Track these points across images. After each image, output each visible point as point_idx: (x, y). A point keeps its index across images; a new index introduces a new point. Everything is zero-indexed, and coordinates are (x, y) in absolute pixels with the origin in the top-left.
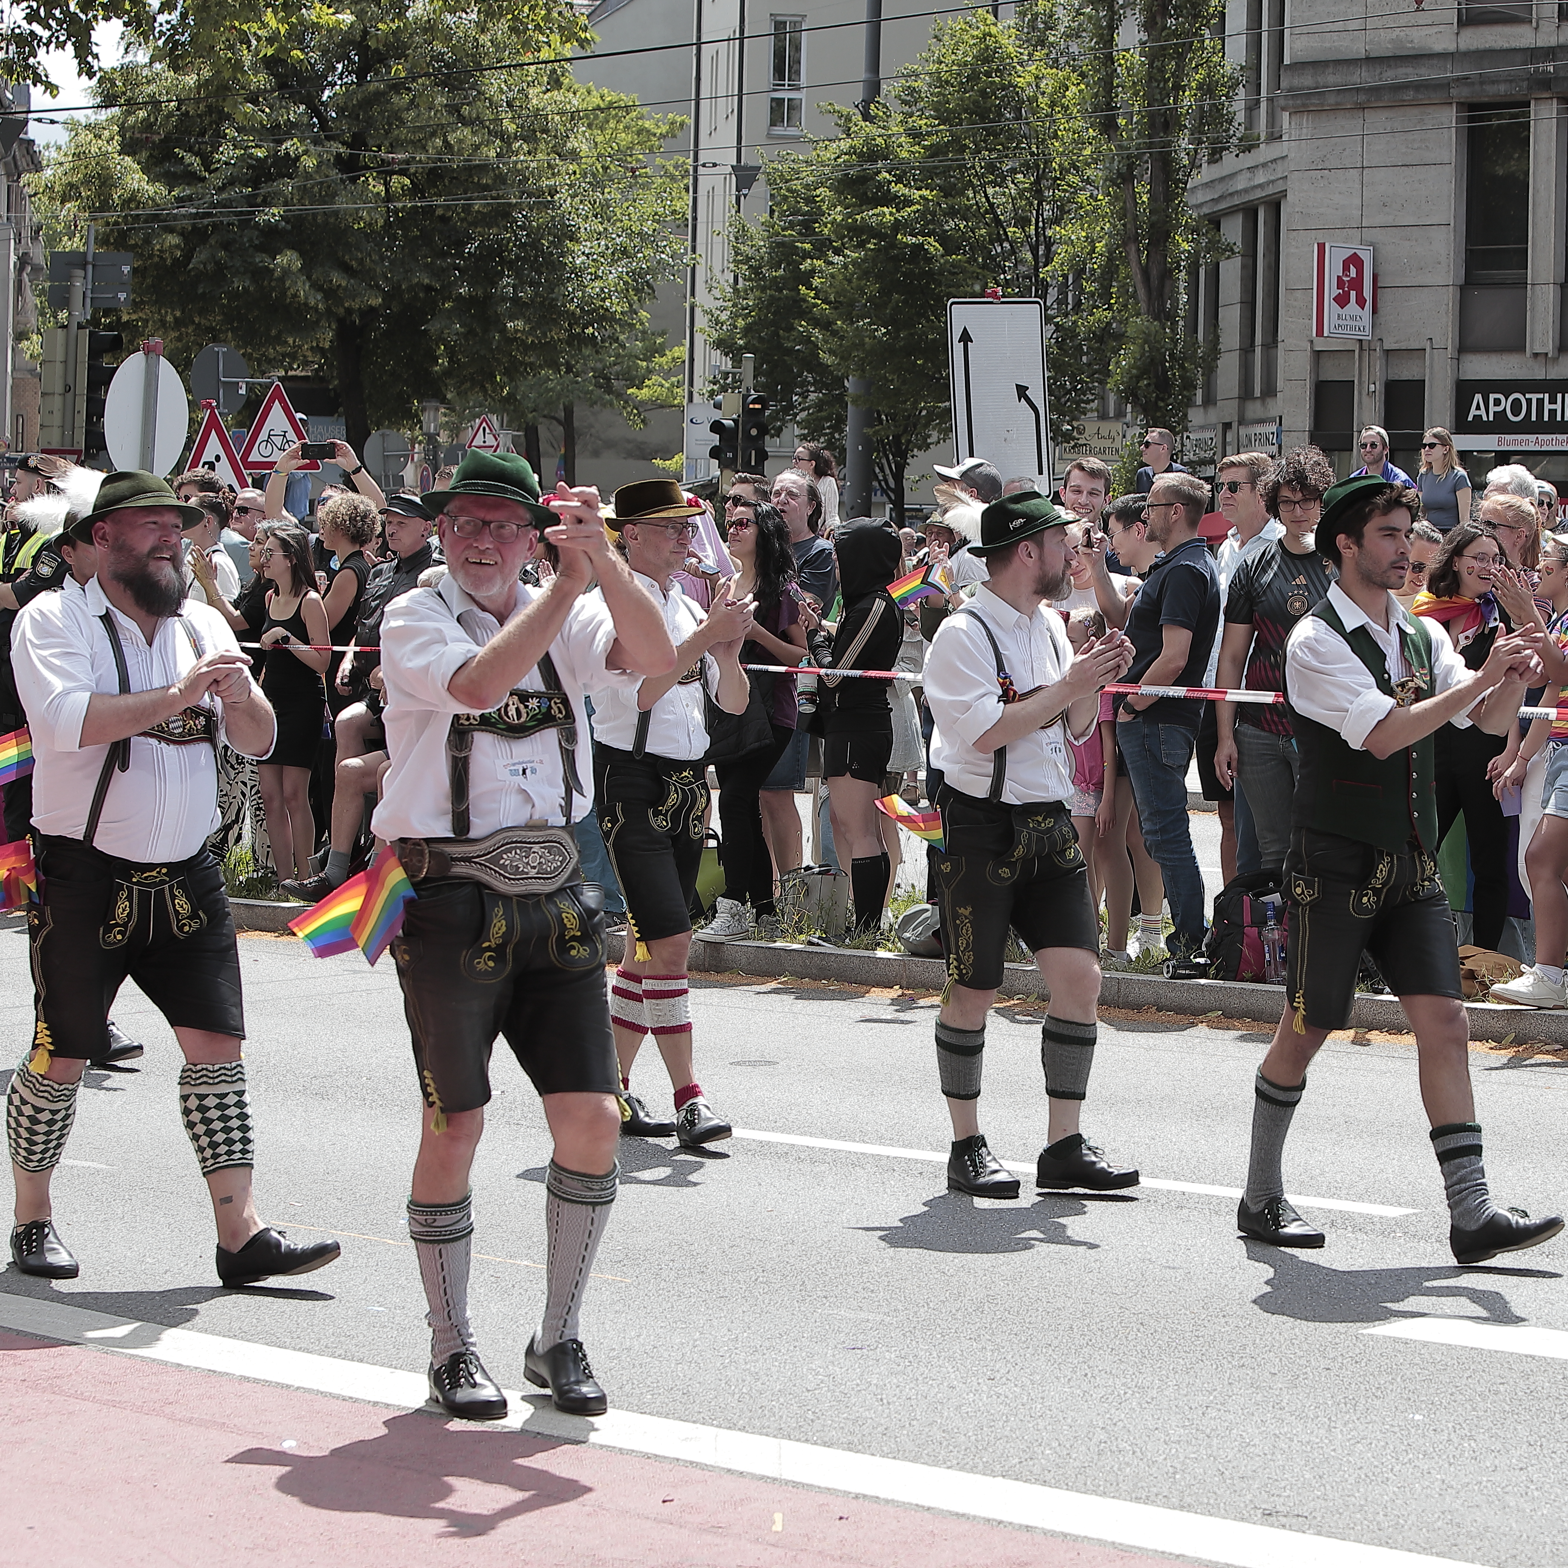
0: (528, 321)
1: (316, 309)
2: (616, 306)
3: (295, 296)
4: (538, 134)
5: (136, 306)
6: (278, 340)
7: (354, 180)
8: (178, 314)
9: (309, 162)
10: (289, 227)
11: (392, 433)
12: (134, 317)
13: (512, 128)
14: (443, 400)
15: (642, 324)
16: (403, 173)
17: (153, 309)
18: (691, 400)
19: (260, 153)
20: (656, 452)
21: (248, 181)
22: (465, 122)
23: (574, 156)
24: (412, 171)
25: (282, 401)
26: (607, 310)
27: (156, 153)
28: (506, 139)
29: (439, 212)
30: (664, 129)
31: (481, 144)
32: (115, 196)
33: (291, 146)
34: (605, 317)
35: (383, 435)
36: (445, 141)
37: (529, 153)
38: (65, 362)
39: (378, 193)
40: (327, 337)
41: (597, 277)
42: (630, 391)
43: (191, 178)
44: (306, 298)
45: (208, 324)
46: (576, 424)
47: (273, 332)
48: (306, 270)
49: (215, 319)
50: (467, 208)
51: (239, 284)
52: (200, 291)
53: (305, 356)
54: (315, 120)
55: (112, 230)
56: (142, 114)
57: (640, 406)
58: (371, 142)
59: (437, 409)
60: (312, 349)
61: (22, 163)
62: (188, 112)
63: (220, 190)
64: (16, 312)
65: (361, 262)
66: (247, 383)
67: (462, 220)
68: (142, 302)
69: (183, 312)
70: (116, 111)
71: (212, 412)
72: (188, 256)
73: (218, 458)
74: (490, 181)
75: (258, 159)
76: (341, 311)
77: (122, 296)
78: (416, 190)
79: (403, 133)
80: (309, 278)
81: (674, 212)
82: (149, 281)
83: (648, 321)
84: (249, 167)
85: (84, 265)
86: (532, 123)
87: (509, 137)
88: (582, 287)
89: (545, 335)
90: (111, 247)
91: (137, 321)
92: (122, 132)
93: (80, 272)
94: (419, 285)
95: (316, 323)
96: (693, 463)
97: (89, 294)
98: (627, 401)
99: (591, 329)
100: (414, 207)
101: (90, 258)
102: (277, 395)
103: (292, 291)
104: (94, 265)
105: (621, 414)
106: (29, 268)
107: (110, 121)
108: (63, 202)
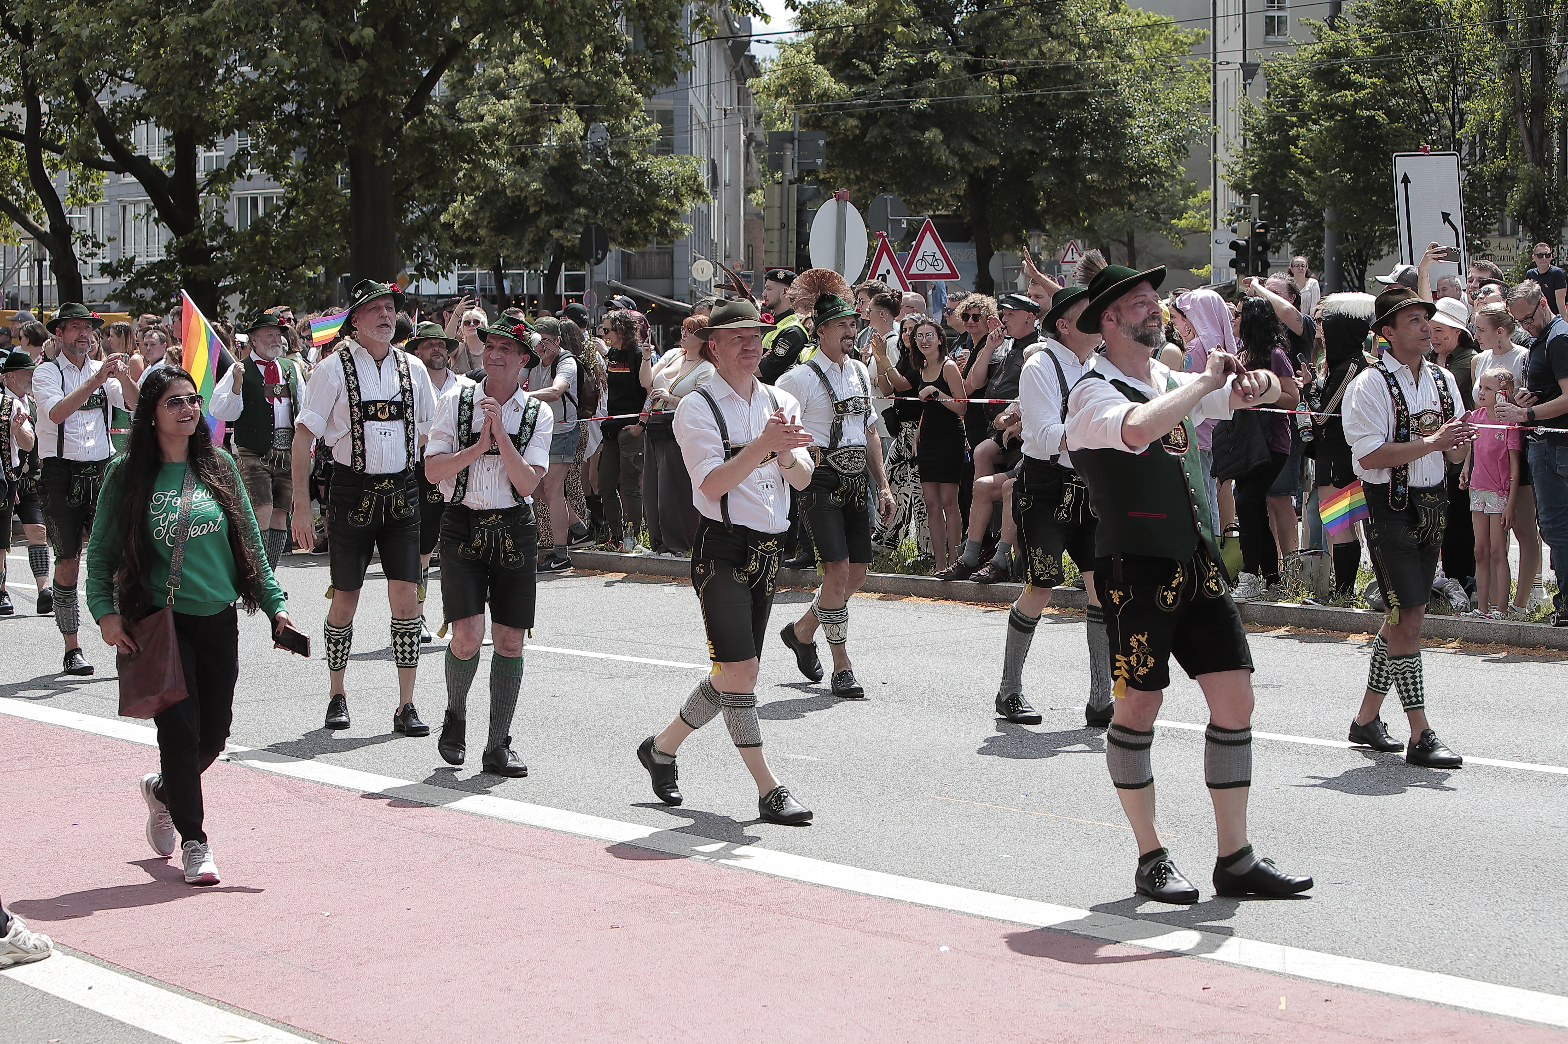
0: (1101, 174)
1: (954, 168)
2: (1162, 162)
3: (939, 159)
4: (1105, 44)
5: (829, 168)
6: (928, 190)
7: (977, 78)
8: (858, 173)
9: (946, 67)
10: (933, 112)
11: (1008, 253)
12: (828, 176)
13: (1086, 40)
14: (1044, 230)
15: (1180, 175)
16: (1011, 73)
17: (841, 170)
18: (1215, 227)
19: (912, 61)
20: (1192, 264)
21: (904, 80)
22: (1054, 37)
23: (1130, 58)
24: (1018, 71)
25: (932, 232)
26: (1156, 165)
27: (840, 62)
28: (1083, 48)
29: (1037, 99)
30: (1192, 39)
31: (1065, 52)
32: (812, 93)
33: (933, 56)
34: (1155, 170)
35: (1002, 255)
36: (1040, 50)
37: (1099, 57)
38: (781, 207)
39: (995, 87)
40: (962, 187)
41: (1148, 143)
42: (1173, 221)
43: (864, 79)
44: (947, 161)
45: (879, 180)
46: (1136, 245)
47: (924, 185)
48: (946, 141)
49: (884, 176)
50: (1056, 97)
51: (900, 152)
52: (873, 157)
53: (947, 201)
54: (949, 37)
55: (811, 116)
56: (829, 36)
57: (1180, 231)
58: (988, 52)
59: (1039, 236)
60: (951, 195)
61: (747, 71)
62: (861, 34)
63: (885, 87)
64: (746, 174)
65: (984, 135)
66: (907, 220)
67: (1053, 105)
68: (833, 165)
69: (861, 173)
70: (811, 34)
71: (884, 241)
72: (864, 133)
73: (888, 272)
74: (1072, 78)
75: (911, 65)
76: (971, 169)
77: (819, 161)
78: (1021, 85)
79: (1011, 45)
80: (948, 147)
81: (1200, 97)
82: (837, 151)
83: (1184, 172)
84: (905, 71)
85: (792, 141)
86: (1100, 37)
87: (1084, 46)
88: (1138, 149)
89: (1113, 183)
90: (811, 128)
91: (830, 178)
92: (816, 49)
93: (790, 146)
94: (1025, 150)
95: (954, 178)
96: (1218, 271)
97: (796, 160)
98: (1171, 229)
99: (1145, 179)
100: (1020, 96)
101: (796, 136)
102: (928, 228)
103: (937, 156)
104: (799, 141)
105: (1167, 238)
106: (754, 144)
107: (807, 41)
108: (776, 98)
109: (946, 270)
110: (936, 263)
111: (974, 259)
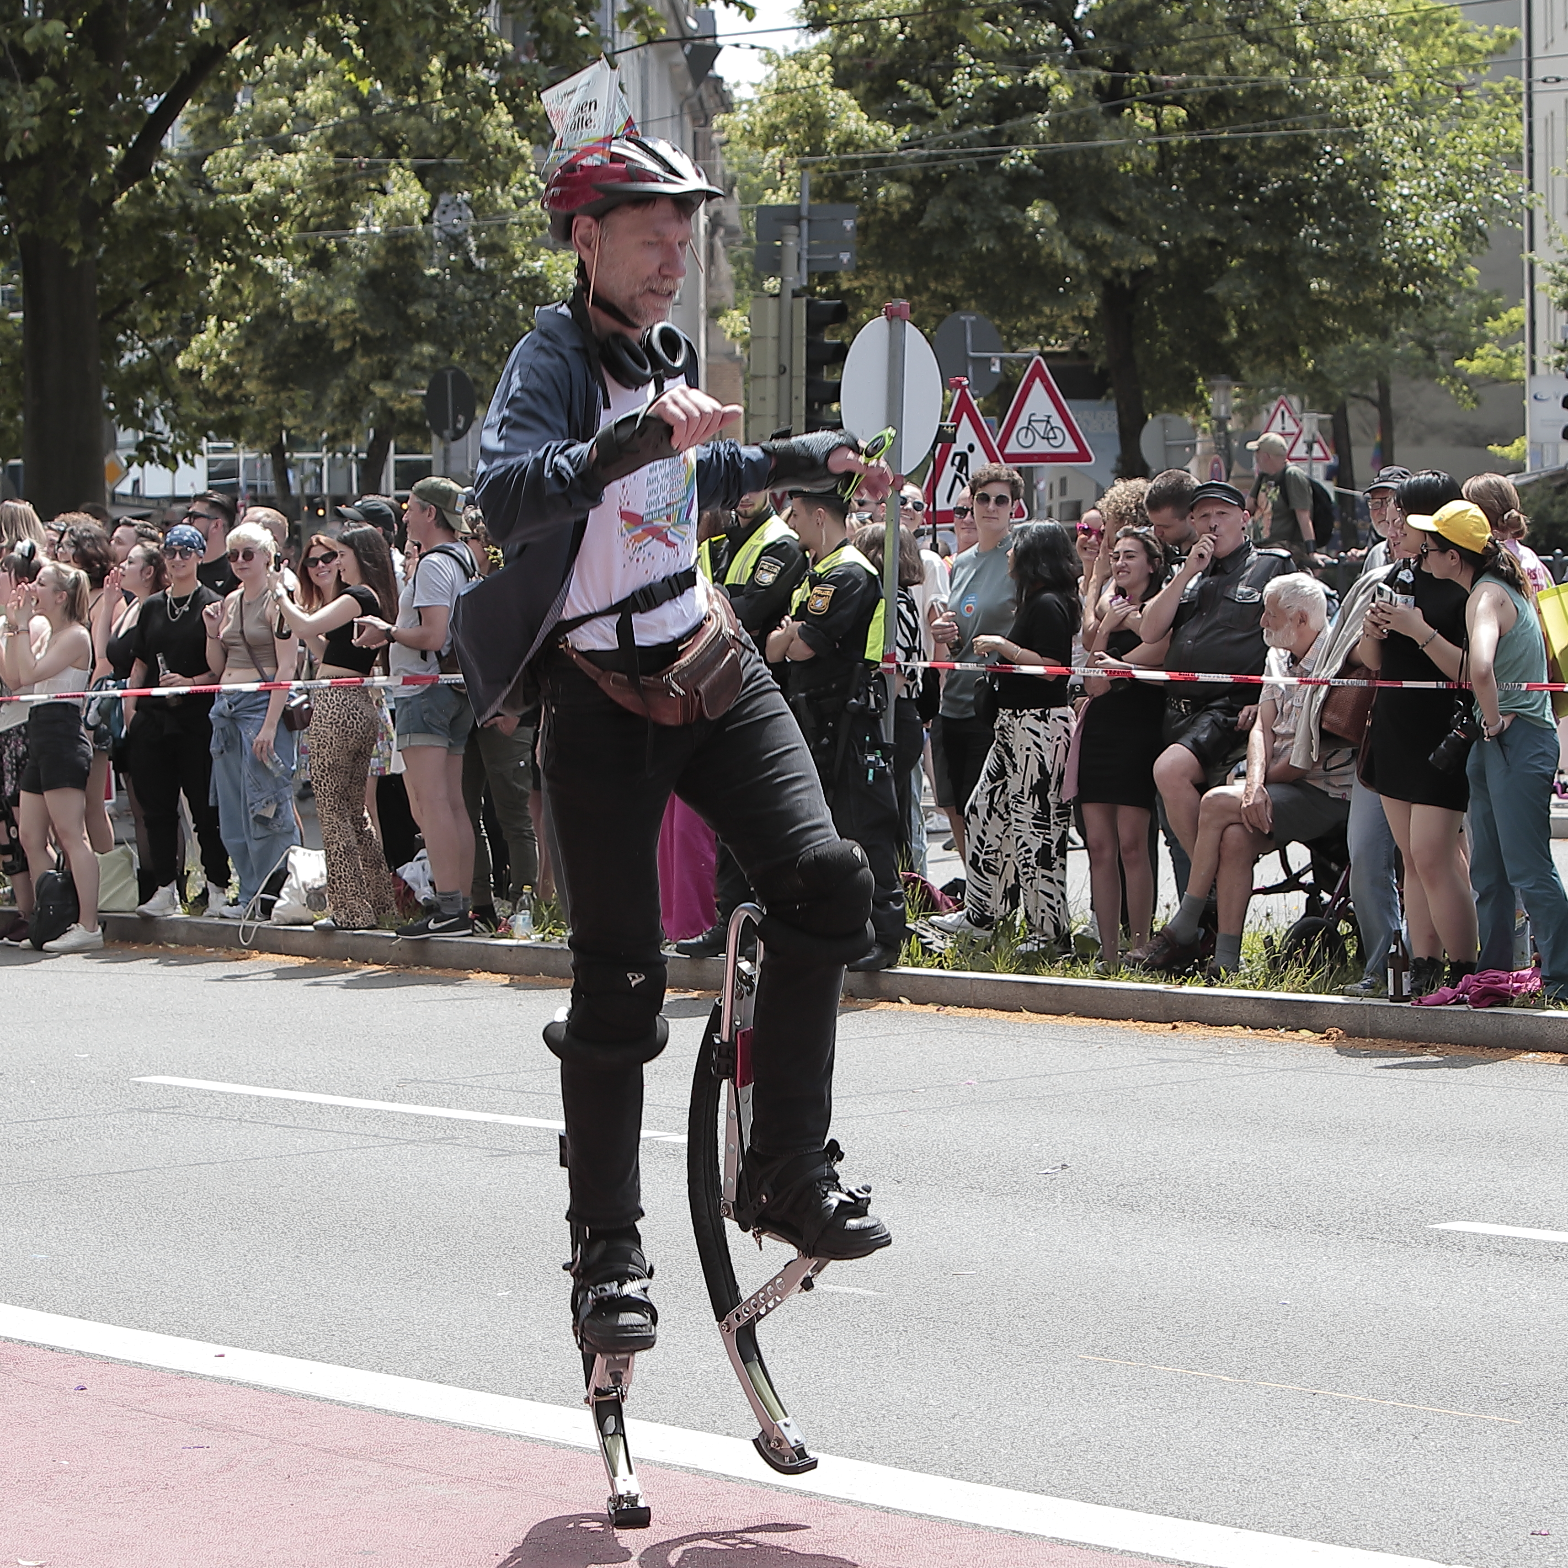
0: (1334, 279)
1: (1076, 271)
2: (1440, 258)
3: (1051, 255)
4: (1340, 52)
5: (859, 271)
6: (1033, 309)
7: (1117, 111)
8: (909, 280)
9: (1063, 94)
10: (1041, 171)
11: (1172, 417)
12: (856, 284)
13: (1308, 45)
14: (1236, 377)
15: (1470, 282)
16: (1177, 102)
17: (879, 274)
18: (1533, 371)
19: (1003, 83)
20: (1493, 437)
21: (989, 117)
22: (1255, 39)
23: (1386, 77)
24: (1189, 99)
25: (1044, 380)
26: (1430, 263)
27: (876, 86)
28: (1303, 59)
29: (1224, 149)
30: (1491, 43)
31: (1271, 66)
32: (829, 139)
33: (1041, 74)
34: (1428, 272)
35: (1164, 421)
36: (1227, 62)
37: (1330, 74)
38: (779, 338)
39: (1148, 129)
40: (1091, 304)
41: (1418, 224)
42: (1458, 363)
43: (920, 115)
44: (1065, 258)
45: (946, 291)
46: (1394, 404)
47: (1026, 300)
48: (1064, 223)
49: (955, 285)
50: (1257, 143)
51: (985, 243)
52: (935, 252)
53: (1064, 328)
54: (1068, 41)
55: (826, 179)
56: (857, 39)
57: (1471, 380)
58: (1137, 67)
59: (1228, 388)
60: (1074, 318)
61: (710, 104)
62: (913, 36)
63: (956, 128)
64: (709, 283)
65: (1130, 212)
66: (1002, 360)
67: (1252, 158)
68: (865, 267)
69: (915, 277)
70: (825, 35)
71: (963, 394)
72: (919, 212)
73: (971, 448)
74: (1284, 111)
75: (1000, 90)
76: (1106, 272)
77: (845, 257)
78: (1193, 123)
79: (1176, 54)
80: (1067, 233)
81: (1508, 144)
82: (873, 240)
83: (1478, 278)
84: (990, 100)
85: (797, 222)
86: (1332, 38)
87: (1305, 57)
88: (1399, 237)
89: (1357, 296)
90: (826, 201)
91: (859, 288)
92: (834, 63)
93: (793, 229)
94: (1203, 239)
95: (1076, 287)
96: (1538, 451)
97: (805, 256)
98: (1455, 374)
99: (1411, 288)
100: (1192, 144)
101: (804, 212)
102: (1038, 372)
103: (1047, 250)
104: (810, 221)
105: (1447, 391)
106: (721, 232)
107: (819, 50)
108: (766, 148)
109: (1070, 447)
110: (1051, 435)
111: (1114, 429)
